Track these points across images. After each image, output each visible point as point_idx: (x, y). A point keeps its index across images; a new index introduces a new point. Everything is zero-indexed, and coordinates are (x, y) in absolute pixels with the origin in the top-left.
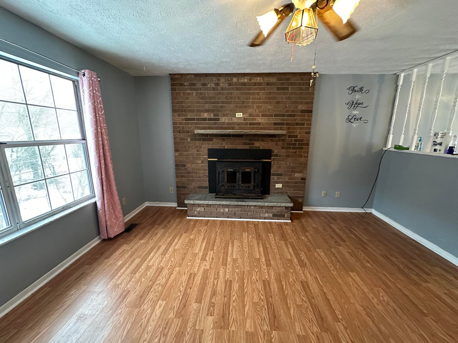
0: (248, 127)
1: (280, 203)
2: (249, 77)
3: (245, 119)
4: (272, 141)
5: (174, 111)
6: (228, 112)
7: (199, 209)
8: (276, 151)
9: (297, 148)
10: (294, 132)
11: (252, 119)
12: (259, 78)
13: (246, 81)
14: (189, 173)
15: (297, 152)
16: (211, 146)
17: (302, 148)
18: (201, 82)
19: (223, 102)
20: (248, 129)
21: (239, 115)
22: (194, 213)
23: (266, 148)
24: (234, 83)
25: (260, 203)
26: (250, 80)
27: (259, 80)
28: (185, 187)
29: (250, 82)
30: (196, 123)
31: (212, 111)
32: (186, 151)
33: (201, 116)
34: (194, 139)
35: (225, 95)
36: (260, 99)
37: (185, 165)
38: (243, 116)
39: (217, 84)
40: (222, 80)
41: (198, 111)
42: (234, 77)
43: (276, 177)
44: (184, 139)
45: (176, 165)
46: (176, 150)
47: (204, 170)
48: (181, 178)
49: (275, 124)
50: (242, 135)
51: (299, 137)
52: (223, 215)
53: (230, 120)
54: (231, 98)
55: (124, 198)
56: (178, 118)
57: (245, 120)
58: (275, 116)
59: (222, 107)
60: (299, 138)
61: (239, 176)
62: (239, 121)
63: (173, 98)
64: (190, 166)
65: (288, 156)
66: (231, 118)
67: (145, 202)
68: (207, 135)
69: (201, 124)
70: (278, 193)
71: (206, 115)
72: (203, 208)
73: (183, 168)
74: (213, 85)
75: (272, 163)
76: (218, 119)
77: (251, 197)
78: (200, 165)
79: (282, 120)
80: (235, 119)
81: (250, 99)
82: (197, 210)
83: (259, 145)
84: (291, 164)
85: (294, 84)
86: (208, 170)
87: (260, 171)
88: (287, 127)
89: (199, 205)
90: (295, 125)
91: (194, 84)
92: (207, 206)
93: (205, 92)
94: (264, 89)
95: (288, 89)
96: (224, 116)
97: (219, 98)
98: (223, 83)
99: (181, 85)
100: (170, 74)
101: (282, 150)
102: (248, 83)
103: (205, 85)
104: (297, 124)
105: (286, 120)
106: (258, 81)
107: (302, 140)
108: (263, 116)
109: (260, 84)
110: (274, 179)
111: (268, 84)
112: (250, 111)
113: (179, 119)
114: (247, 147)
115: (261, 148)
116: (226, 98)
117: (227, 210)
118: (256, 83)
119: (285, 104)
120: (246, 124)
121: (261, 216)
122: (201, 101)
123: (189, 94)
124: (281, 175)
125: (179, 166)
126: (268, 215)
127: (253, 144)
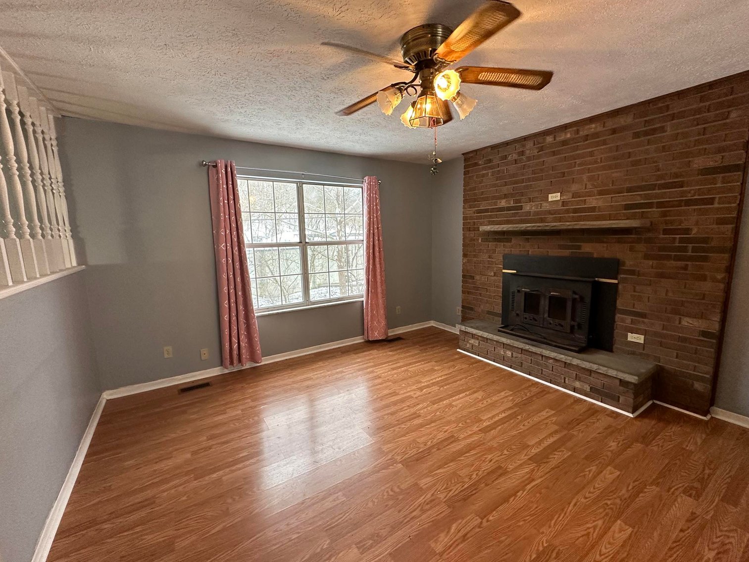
0: (569, 216)
1: (606, 369)
2: (575, 128)
3: (564, 203)
4: (619, 241)
5: (465, 201)
6: (536, 195)
7: (472, 341)
8: (629, 263)
9: (690, 259)
10: (681, 222)
11: (578, 203)
12: (593, 126)
13: (569, 136)
14: (477, 288)
15: (689, 268)
16: (507, 251)
17: (705, 259)
18: (499, 155)
19: (529, 180)
20: (569, 220)
21: (554, 197)
22: (466, 345)
23: (606, 256)
24: (548, 145)
25: (562, 356)
26: (577, 132)
27: (593, 128)
28: (472, 309)
29: (577, 136)
30: (490, 215)
31: (512, 195)
32: (475, 256)
33: (497, 205)
34: (487, 239)
35: (532, 168)
36: (596, 162)
37: (473, 277)
38: (562, 198)
39: (522, 153)
40: (529, 144)
41: (494, 198)
42: (548, 135)
43: (628, 319)
44: (474, 240)
45: (464, 276)
46: (465, 255)
47: (497, 287)
48: (468, 294)
49: (627, 207)
50: (558, 231)
51: (695, 231)
52: (503, 360)
53: (539, 208)
54: (542, 170)
55: (399, 307)
56: (469, 210)
57: (565, 205)
58: (629, 190)
59: (527, 187)
60: (694, 234)
61: (544, 304)
62: (555, 208)
63: (466, 185)
64: (478, 279)
65: (662, 276)
66: (541, 204)
67: (431, 320)
68: (503, 233)
69: (496, 216)
70: (633, 353)
71: (503, 203)
72: (477, 342)
73: (470, 281)
74: (515, 156)
75: (620, 287)
76: (521, 208)
77: (555, 344)
78: (492, 278)
79: (646, 197)
80: (548, 205)
81: (575, 167)
82: (470, 342)
83: (592, 249)
84: (670, 294)
85: (681, 115)
86: (503, 287)
87: (588, 300)
88: (657, 211)
89: (473, 336)
90: (683, 204)
91: (490, 161)
92: (482, 339)
93: (504, 169)
94: (604, 143)
95: (662, 130)
96: (530, 202)
97: (523, 175)
98: (530, 149)
99: (476, 164)
100: (463, 154)
101: (646, 262)
102: (574, 139)
103: (505, 157)
104: (688, 203)
105: (657, 196)
106: (593, 130)
107: (705, 240)
108: (601, 193)
109: (596, 135)
110: (623, 321)
111: (614, 131)
112: (575, 187)
113: (470, 212)
114: (566, 253)
115: (595, 256)
116: (534, 172)
117: (509, 353)
118: (588, 135)
119: (656, 162)
120: (567, 211)
121: (567, 382)
122: (498, 183)
123: (483, 176)
124: (643, 315)
125: (467, 277)
126: (581, 385)
127: (579, 247)
